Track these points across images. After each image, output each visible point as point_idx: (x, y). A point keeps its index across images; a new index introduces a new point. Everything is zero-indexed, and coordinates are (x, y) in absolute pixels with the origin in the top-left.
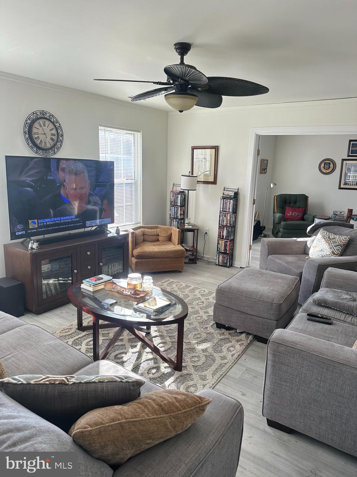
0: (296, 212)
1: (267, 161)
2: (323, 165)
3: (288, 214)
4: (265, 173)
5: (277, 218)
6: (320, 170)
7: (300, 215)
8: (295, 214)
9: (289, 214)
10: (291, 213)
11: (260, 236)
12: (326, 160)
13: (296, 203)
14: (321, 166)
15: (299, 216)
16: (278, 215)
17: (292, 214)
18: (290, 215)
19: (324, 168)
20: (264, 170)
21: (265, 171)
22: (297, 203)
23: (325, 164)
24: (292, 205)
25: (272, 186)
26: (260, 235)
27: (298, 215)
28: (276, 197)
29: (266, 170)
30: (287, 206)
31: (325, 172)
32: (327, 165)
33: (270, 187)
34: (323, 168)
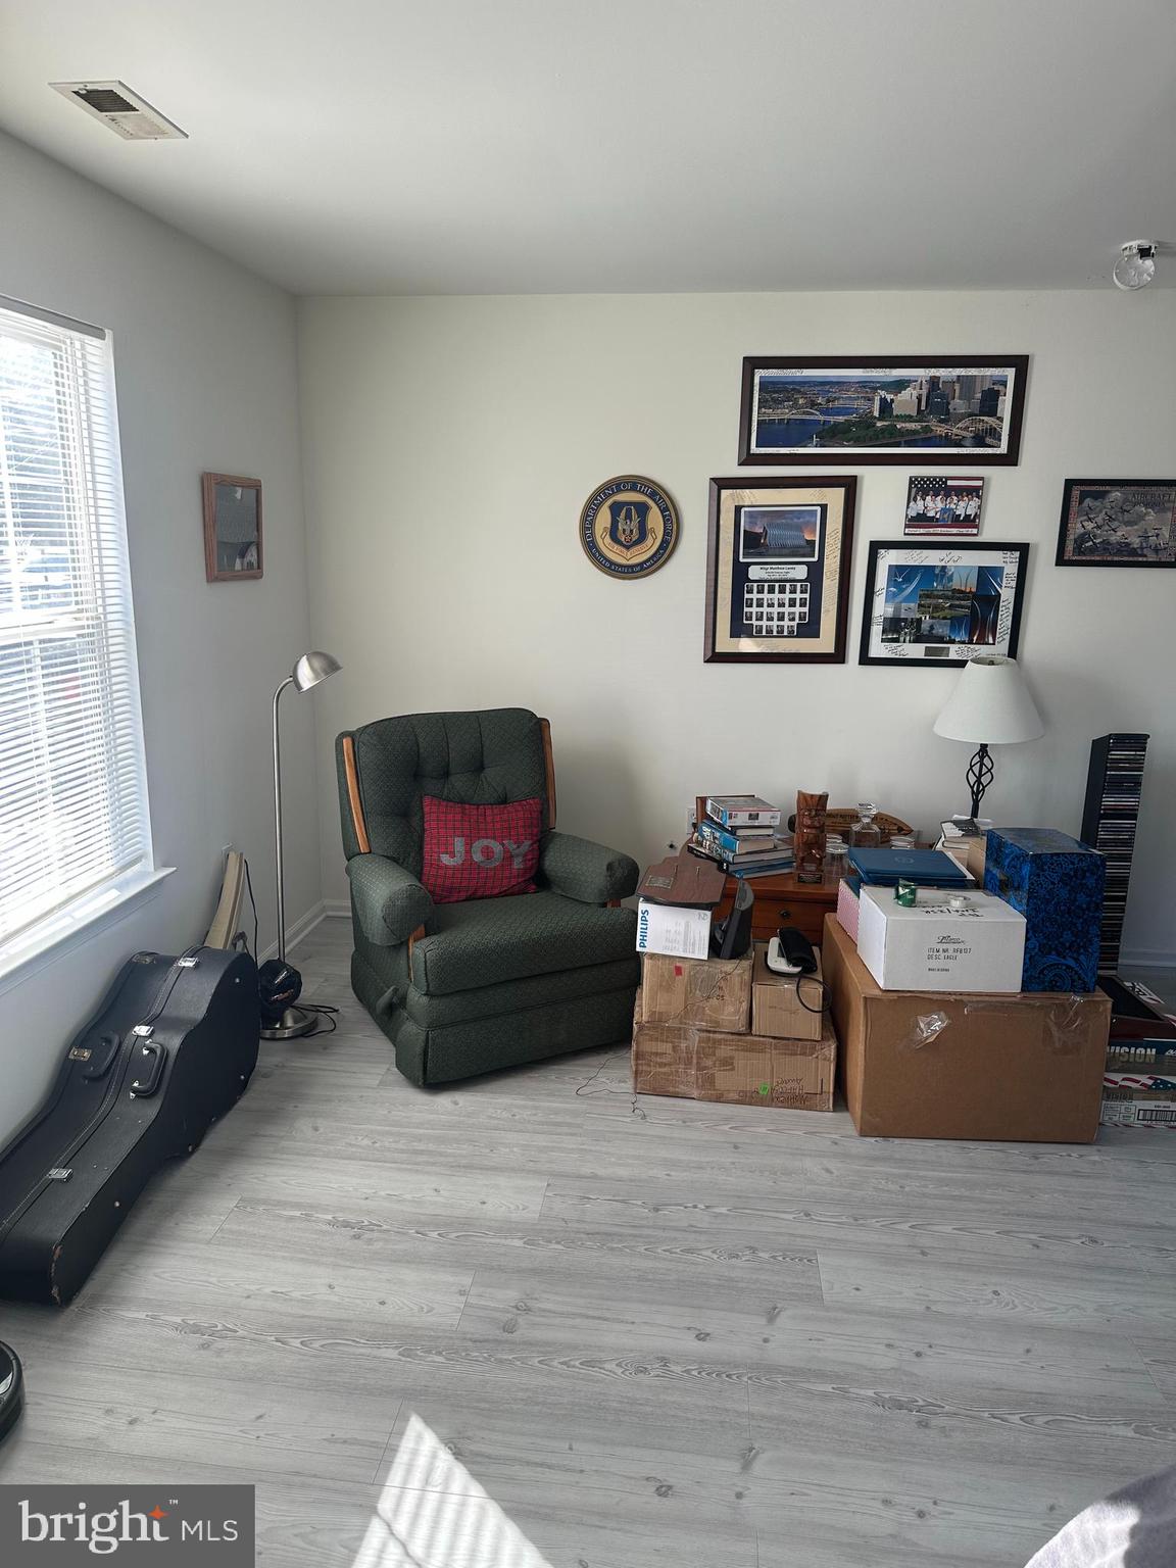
0: (494, 838)
1: (255, 487)
2: (604, 519)
3: (446, 859)
4: (255, 571)
5: (379, 912)
6: (591, 547)
7: (522, 851)
8: (487, 852)
9: (451, 855)
10: (459, 844)
11: (273, 1039)
12: (619, 490)
13: (481, 768)
14: (592, 523)
15: (518, 864)
16: (384, 888)
17: (468, 852)
18: (457, 861)
19: (615, 538)
20: (243, 556)
21: (252, 556)
22: (489, 773)
23: (616, 509)
24: (459, 783)
25: (306, 676)
26: (268, 1033)
27: (509, 857)
28: (347, 743)
29: (253, 550)
30: (427, 801)
31: (624, 562)
32: (628, 517)
33: (298, 687)
34: (608, 539)
